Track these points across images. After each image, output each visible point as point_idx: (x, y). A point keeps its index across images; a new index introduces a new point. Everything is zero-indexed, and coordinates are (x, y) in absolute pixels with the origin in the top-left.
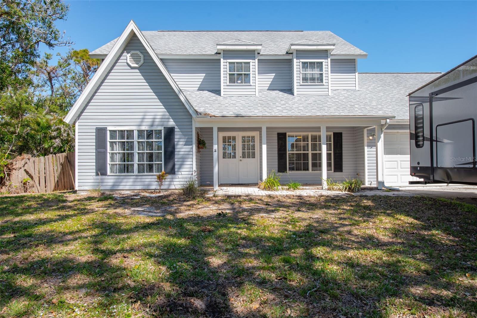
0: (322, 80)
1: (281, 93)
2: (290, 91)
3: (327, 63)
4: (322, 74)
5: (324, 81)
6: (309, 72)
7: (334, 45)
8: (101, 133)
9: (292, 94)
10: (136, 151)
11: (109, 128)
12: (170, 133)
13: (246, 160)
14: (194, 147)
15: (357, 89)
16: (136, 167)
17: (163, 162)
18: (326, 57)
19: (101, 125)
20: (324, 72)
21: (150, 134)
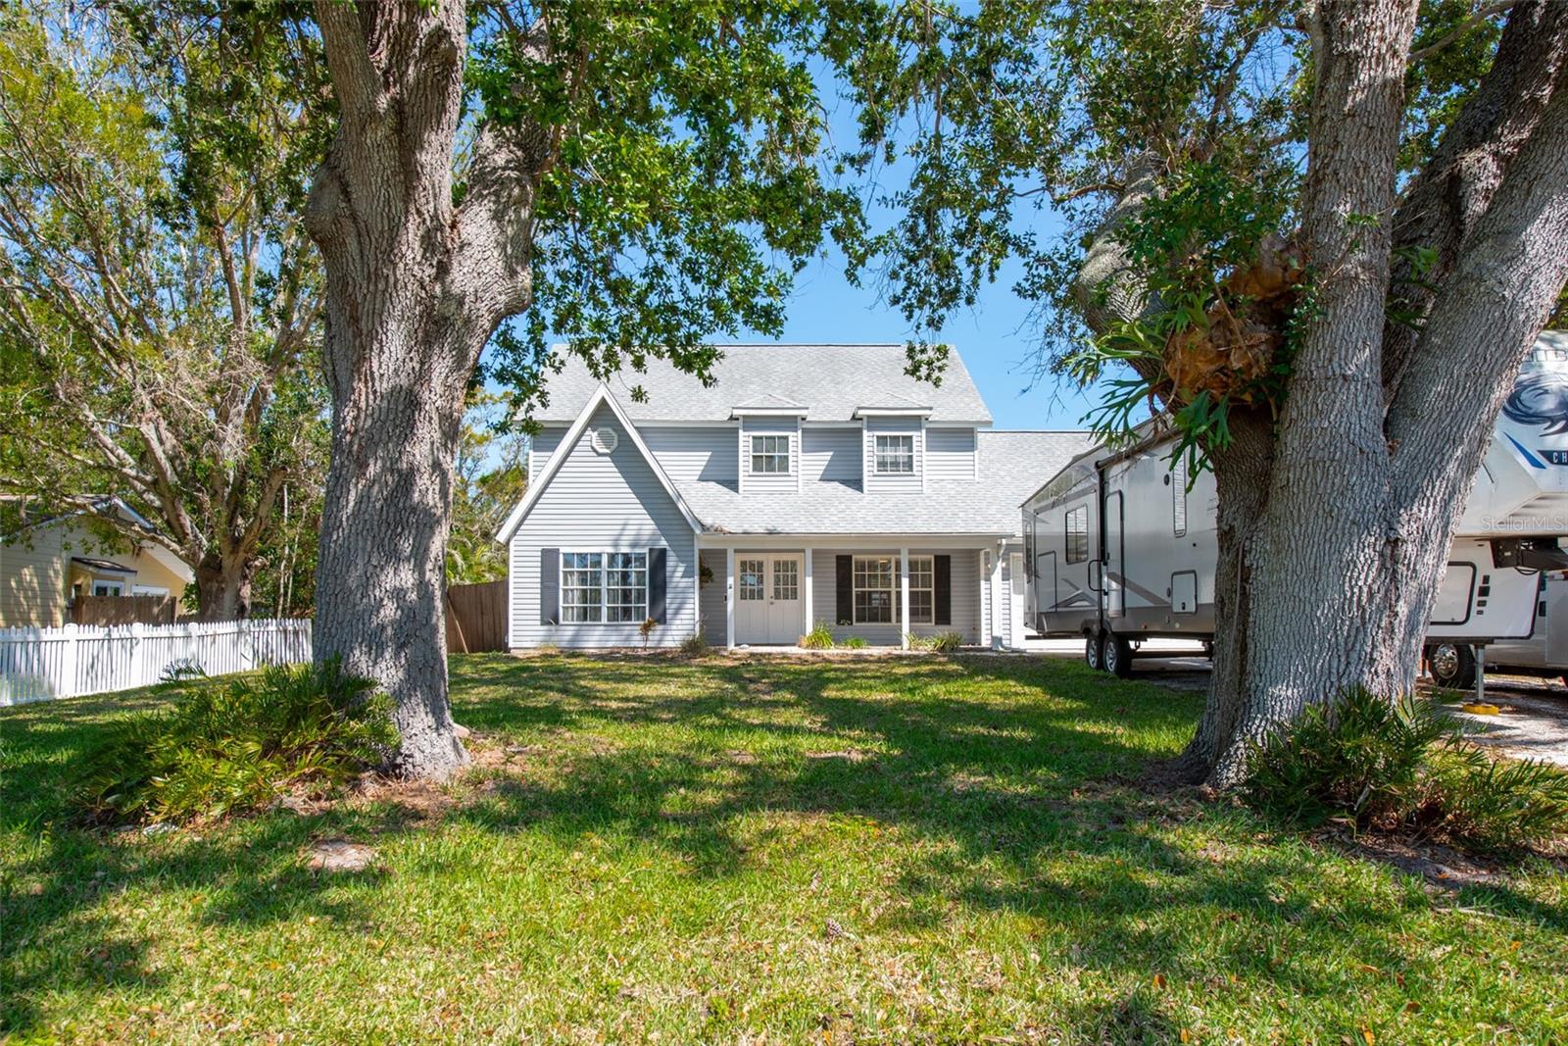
0: (911, 468)
1: (842, 487)
2: (856, 484)
3: (919, 438)
4: (911, 457)
5: (915, 468)
6: (890, 453)
7: (931, 409)
8: (549, 556)
9: (860, 488)
10: (604, 585)
11: (562, 550)
12: (659, 559)
13: (782, 602)
14: (697, 578)
15: (977, 479)
16: (604, 611)
17: (647, 605)
18: (919, 428)
19: (550, 544)
20: (915, 454)
21: (627, 560)
